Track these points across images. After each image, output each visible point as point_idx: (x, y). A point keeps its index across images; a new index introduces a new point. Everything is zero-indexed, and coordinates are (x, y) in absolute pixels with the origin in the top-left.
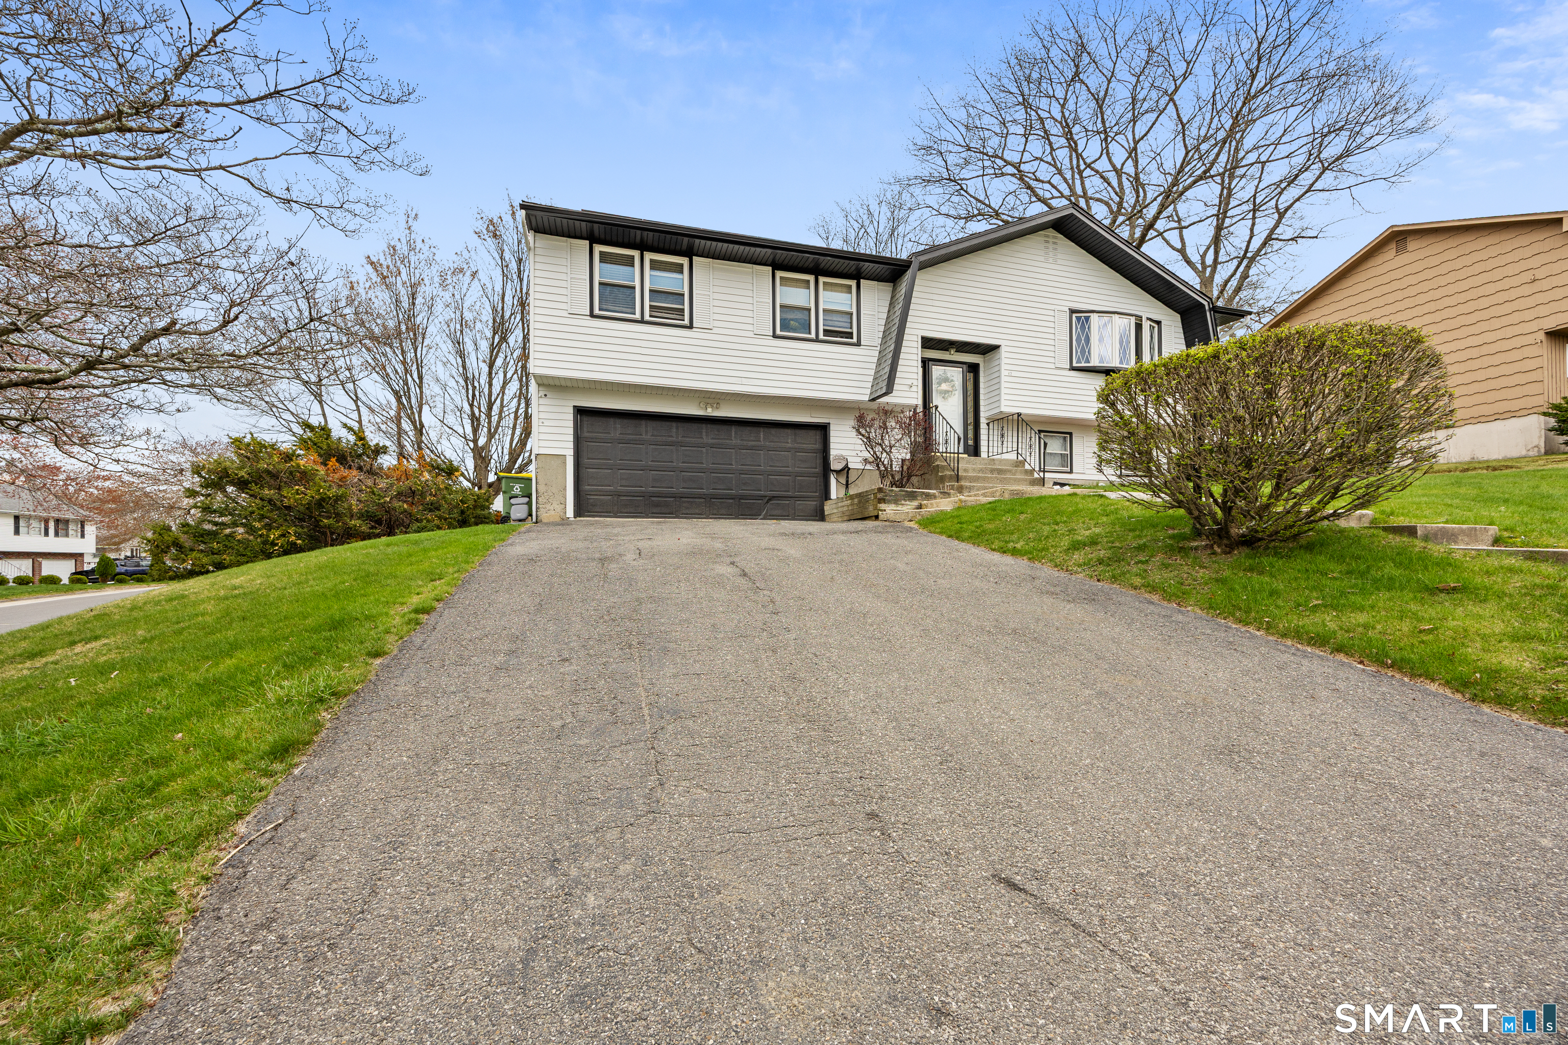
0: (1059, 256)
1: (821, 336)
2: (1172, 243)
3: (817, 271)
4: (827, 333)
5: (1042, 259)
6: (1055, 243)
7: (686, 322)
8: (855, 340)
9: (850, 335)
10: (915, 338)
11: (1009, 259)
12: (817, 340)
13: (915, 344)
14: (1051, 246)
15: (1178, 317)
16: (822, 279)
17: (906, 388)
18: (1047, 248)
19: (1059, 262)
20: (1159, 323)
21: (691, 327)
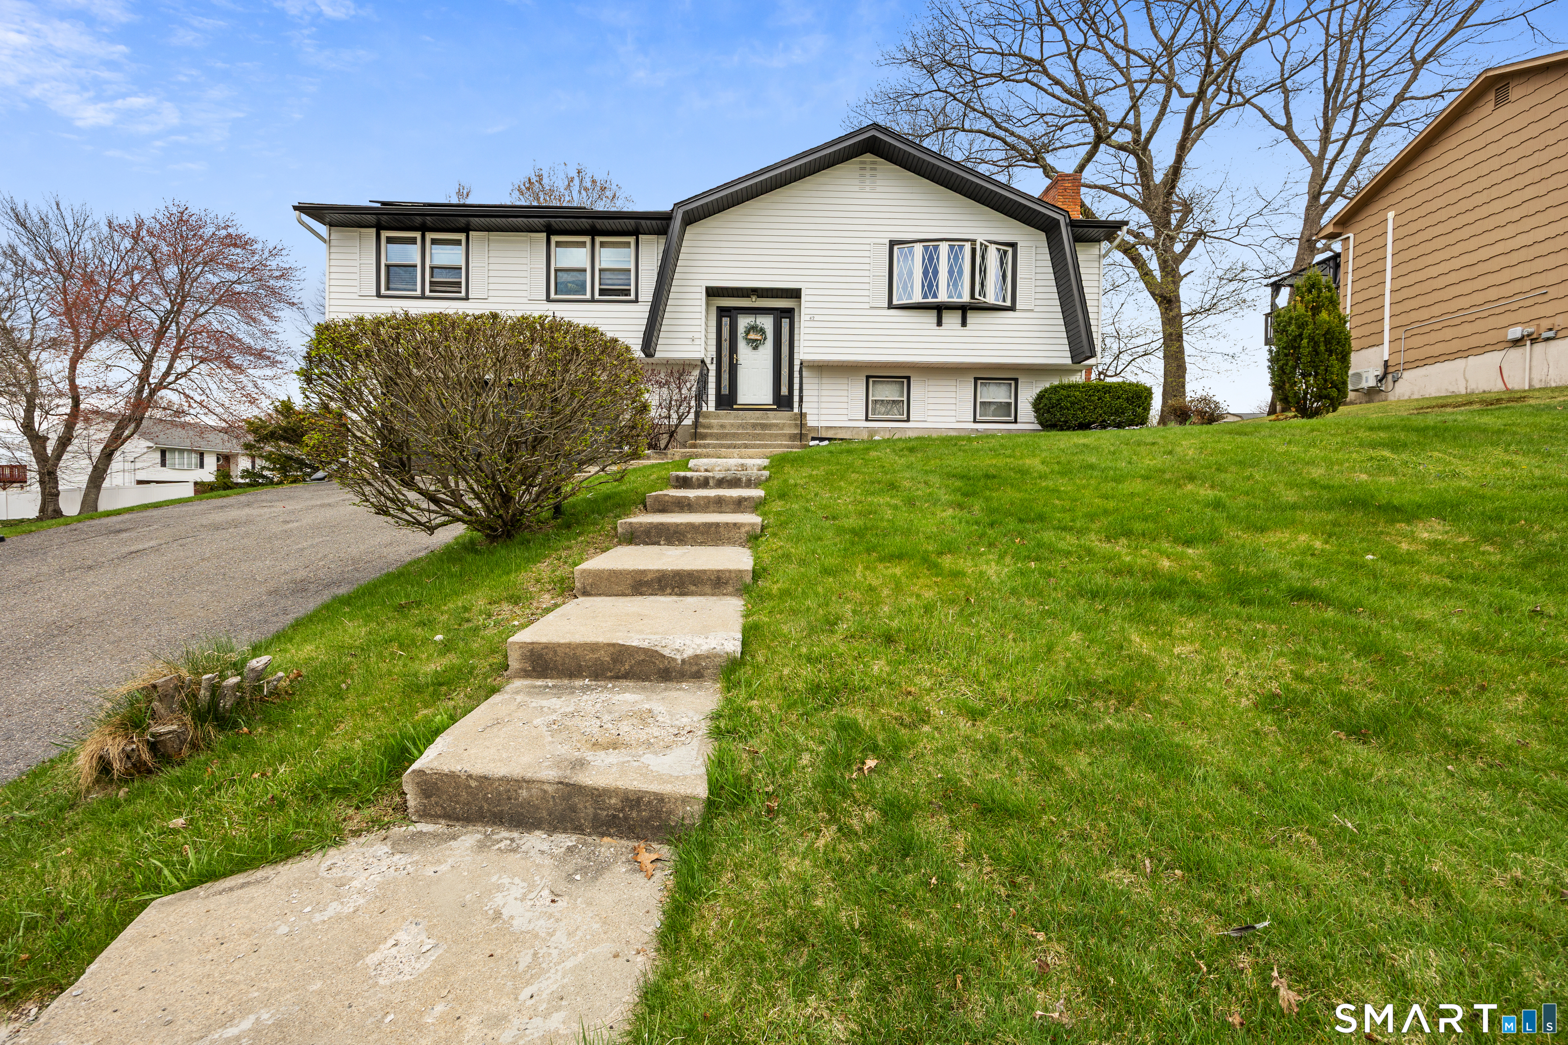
0: (879, 183)
1: (597, 296)
2: (1276, 120)
3: (593, 232)
4: (602, 292)
5: (857, 188)
6: (872, 169)
7: (463, 294)
8: (633, 297)
9: (627, 292)
10: (698, 289)
11: (814, 194)
12: (593, 300)
13: (698, 296)
14: (868, 173)
15: (1043, 236)
16: (598, 239)
17: (689, 342)
18: (862, 176)
19: (879, 189)
20: (1013, 245)
21: (467, 298)
